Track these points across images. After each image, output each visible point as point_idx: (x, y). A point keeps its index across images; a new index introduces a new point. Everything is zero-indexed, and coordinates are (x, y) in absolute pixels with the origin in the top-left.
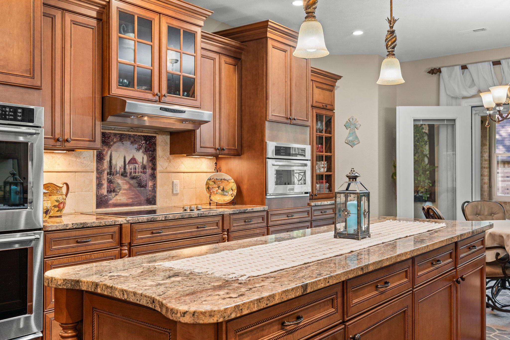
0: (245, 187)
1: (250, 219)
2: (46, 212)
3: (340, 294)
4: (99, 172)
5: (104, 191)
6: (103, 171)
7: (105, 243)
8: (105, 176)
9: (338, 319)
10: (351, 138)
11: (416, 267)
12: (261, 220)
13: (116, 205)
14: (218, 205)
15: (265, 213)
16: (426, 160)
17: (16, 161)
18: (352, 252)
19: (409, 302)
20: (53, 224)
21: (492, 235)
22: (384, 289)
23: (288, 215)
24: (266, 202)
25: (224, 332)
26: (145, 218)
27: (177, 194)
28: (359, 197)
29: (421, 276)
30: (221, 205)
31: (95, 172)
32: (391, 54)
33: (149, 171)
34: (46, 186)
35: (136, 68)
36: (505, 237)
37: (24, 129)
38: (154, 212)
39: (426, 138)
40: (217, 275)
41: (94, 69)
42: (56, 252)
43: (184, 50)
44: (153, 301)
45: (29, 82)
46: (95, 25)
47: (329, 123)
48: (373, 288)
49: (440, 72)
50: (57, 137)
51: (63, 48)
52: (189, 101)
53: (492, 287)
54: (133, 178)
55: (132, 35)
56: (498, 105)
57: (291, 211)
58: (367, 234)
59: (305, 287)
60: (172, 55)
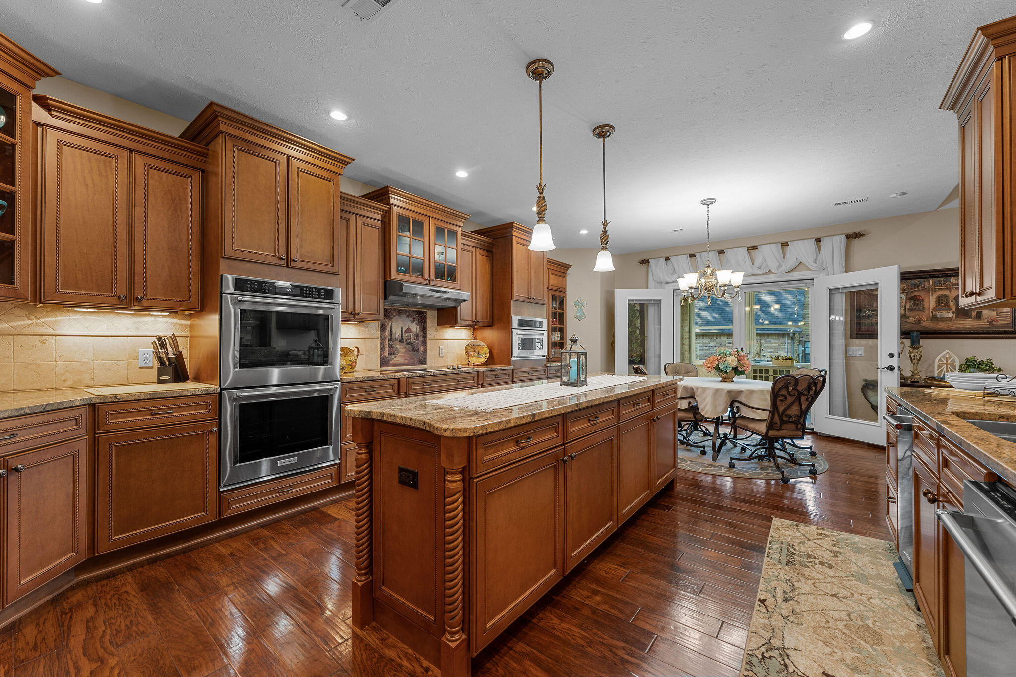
0: (495, 352)
1: (500, 375)
2: (342, 368)
3: (560, 424)
4: (383, 339)
5: (387, 354)
6: (386, 338)
7: (387, 392)
8: (387, 342)
9: (559, 441)
10: (579, 314)
11: (621, 407)
12: (507, 377)
13: (395, 365)
14: (474, 365)
15: (511, 371)
16: (638, 332)
17: (317, 331)
18: (572, 394)
19: (615, 433)
20: (347, 378)
21: (685, 388)
22: (595, 422)
23: (529, 373)
24: (512, 362)
25: (474, 445)
26: (418, 373)
27: (443, 357)
28: (579, 355)
29: (625, 414)
30: (477, 365)
31: (379, 339)
32: (605, 248)
33: (421, 338)
34: (342, 349)
35: (411, 258)
36: (695, 389)
37: (323, 305)
38: (425, 369)
39: (638, 314)
40: (470, 408)
41: (378, 260)
42: (350, 399)
43: (448, 245)
44: (424, 423)
45: (330, 269)
46: (380, 226)
47: (562, 303)
48: (586, 420)
49: (649, 262)
50: (350, 311)
51: (355, 244)
52: (452, 284)
53: (686, 430)
54: (408, 344)
55: (408, 233)
56: (690, 288)
57: (531, 370)
58: (584, 383)
59: (534, 415)
60: (439, 249)
